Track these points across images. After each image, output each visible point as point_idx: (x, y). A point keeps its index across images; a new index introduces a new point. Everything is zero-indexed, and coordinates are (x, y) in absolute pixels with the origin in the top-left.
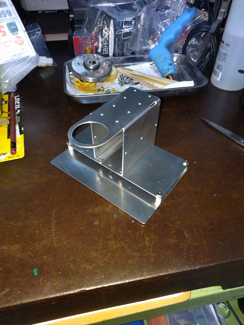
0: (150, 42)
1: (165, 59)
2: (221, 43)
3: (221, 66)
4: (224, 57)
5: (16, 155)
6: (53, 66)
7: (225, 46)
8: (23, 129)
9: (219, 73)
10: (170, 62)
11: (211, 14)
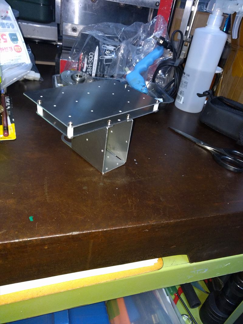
0: (127, 69)
1: (139, 82)
2: (183, 74)
3: (183, 92)
4: (185, 84)
5: (8, 137)
6: (39, 81)
7: (186, 76)
8: (13, 120)
9: (181, 98)
10: (144, 85)
11: (175, 54)
